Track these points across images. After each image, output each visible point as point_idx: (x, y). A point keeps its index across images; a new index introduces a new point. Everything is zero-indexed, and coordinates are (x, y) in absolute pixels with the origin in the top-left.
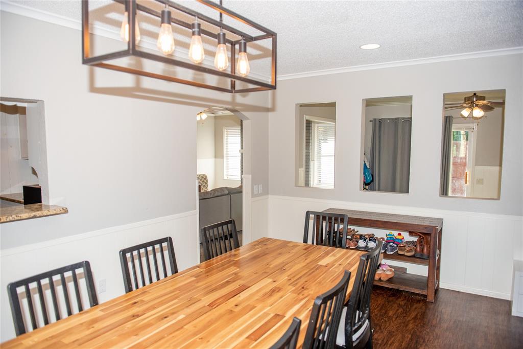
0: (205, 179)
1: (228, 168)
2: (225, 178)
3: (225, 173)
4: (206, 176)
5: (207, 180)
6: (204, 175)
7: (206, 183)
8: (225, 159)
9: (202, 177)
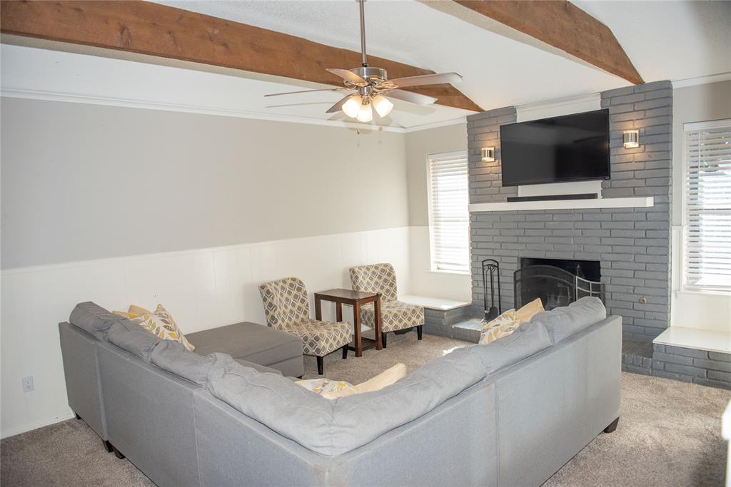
0: (389, 275)
1: (438, 246)
2: (433, 268)
3: (433, 259)
4: (391, 268)
5: (394, 278)
6: (386, 265)
7: (392, 285)
8: (431, 228)
9: (383, 271)
